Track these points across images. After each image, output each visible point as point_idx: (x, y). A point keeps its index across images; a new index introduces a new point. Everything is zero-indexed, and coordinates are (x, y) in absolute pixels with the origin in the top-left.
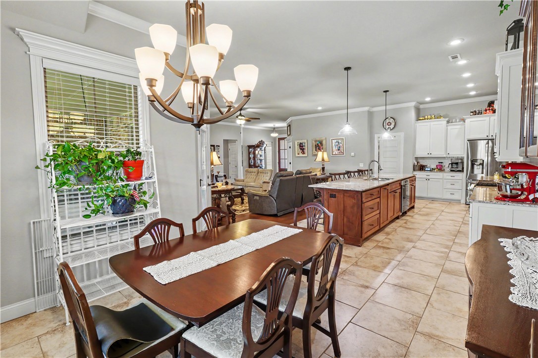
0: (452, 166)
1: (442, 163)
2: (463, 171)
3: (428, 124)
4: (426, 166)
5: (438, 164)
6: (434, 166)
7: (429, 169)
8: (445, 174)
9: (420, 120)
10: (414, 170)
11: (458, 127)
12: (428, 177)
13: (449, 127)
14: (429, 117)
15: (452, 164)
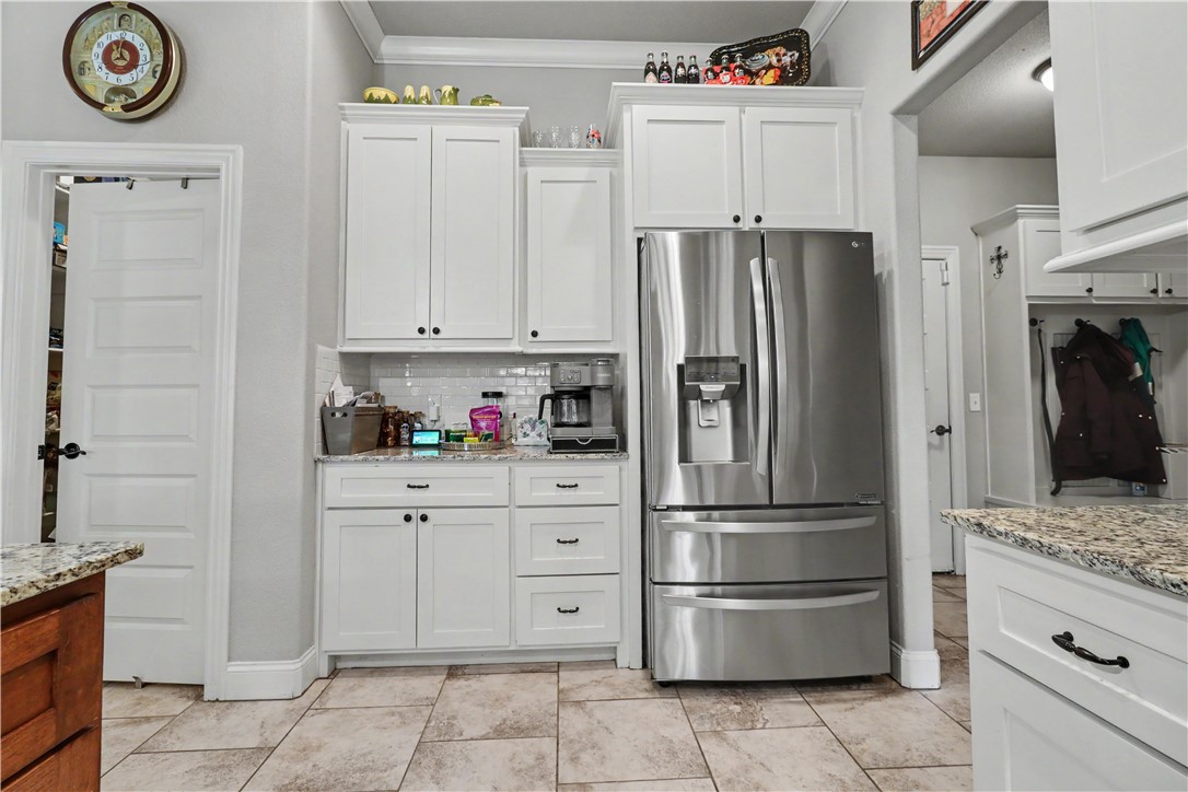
0: (556, 411)
1: (498, 395)
2: (624, 448)
3: (422, 130)
4: (417, 416)
5: (482, 403)
6: (457, 420)
7: (433, 438)
8: (523, 472)
9: (371, 100)
10: (326, 450)
11: (581, 173)
12: (417, 497)
13: (535, 173)
14: (425, 90)
15: (556, 397)
